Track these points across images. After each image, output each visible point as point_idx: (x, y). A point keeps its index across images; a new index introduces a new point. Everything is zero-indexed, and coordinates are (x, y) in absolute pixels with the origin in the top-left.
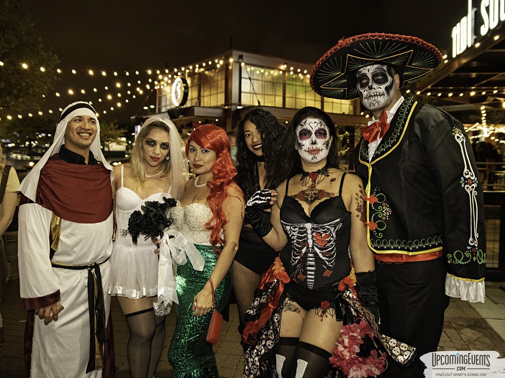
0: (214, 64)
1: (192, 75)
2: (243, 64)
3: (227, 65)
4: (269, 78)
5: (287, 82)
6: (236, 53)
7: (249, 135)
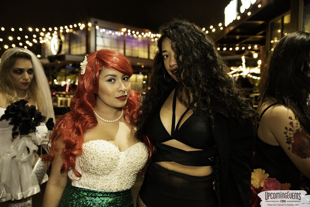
0: (78, 27)
1: (64, 33)
2: (97, 27)
3: (87, 27)
4: (115, 37)
5: (127, 39)
6: (93, 20)
7: (167, 56)
